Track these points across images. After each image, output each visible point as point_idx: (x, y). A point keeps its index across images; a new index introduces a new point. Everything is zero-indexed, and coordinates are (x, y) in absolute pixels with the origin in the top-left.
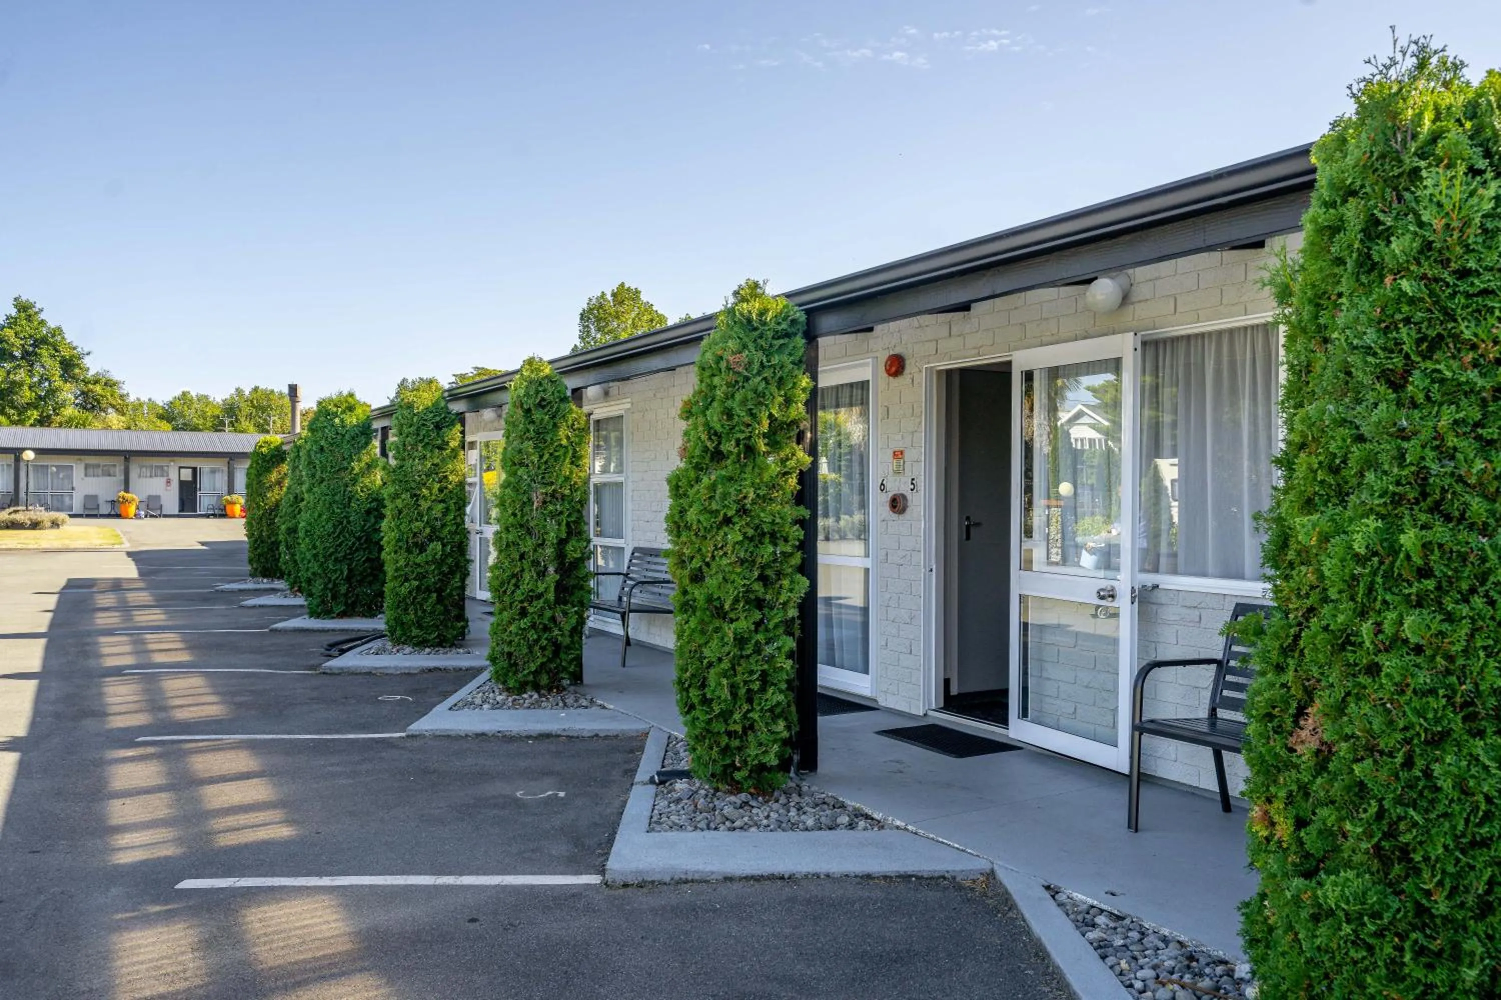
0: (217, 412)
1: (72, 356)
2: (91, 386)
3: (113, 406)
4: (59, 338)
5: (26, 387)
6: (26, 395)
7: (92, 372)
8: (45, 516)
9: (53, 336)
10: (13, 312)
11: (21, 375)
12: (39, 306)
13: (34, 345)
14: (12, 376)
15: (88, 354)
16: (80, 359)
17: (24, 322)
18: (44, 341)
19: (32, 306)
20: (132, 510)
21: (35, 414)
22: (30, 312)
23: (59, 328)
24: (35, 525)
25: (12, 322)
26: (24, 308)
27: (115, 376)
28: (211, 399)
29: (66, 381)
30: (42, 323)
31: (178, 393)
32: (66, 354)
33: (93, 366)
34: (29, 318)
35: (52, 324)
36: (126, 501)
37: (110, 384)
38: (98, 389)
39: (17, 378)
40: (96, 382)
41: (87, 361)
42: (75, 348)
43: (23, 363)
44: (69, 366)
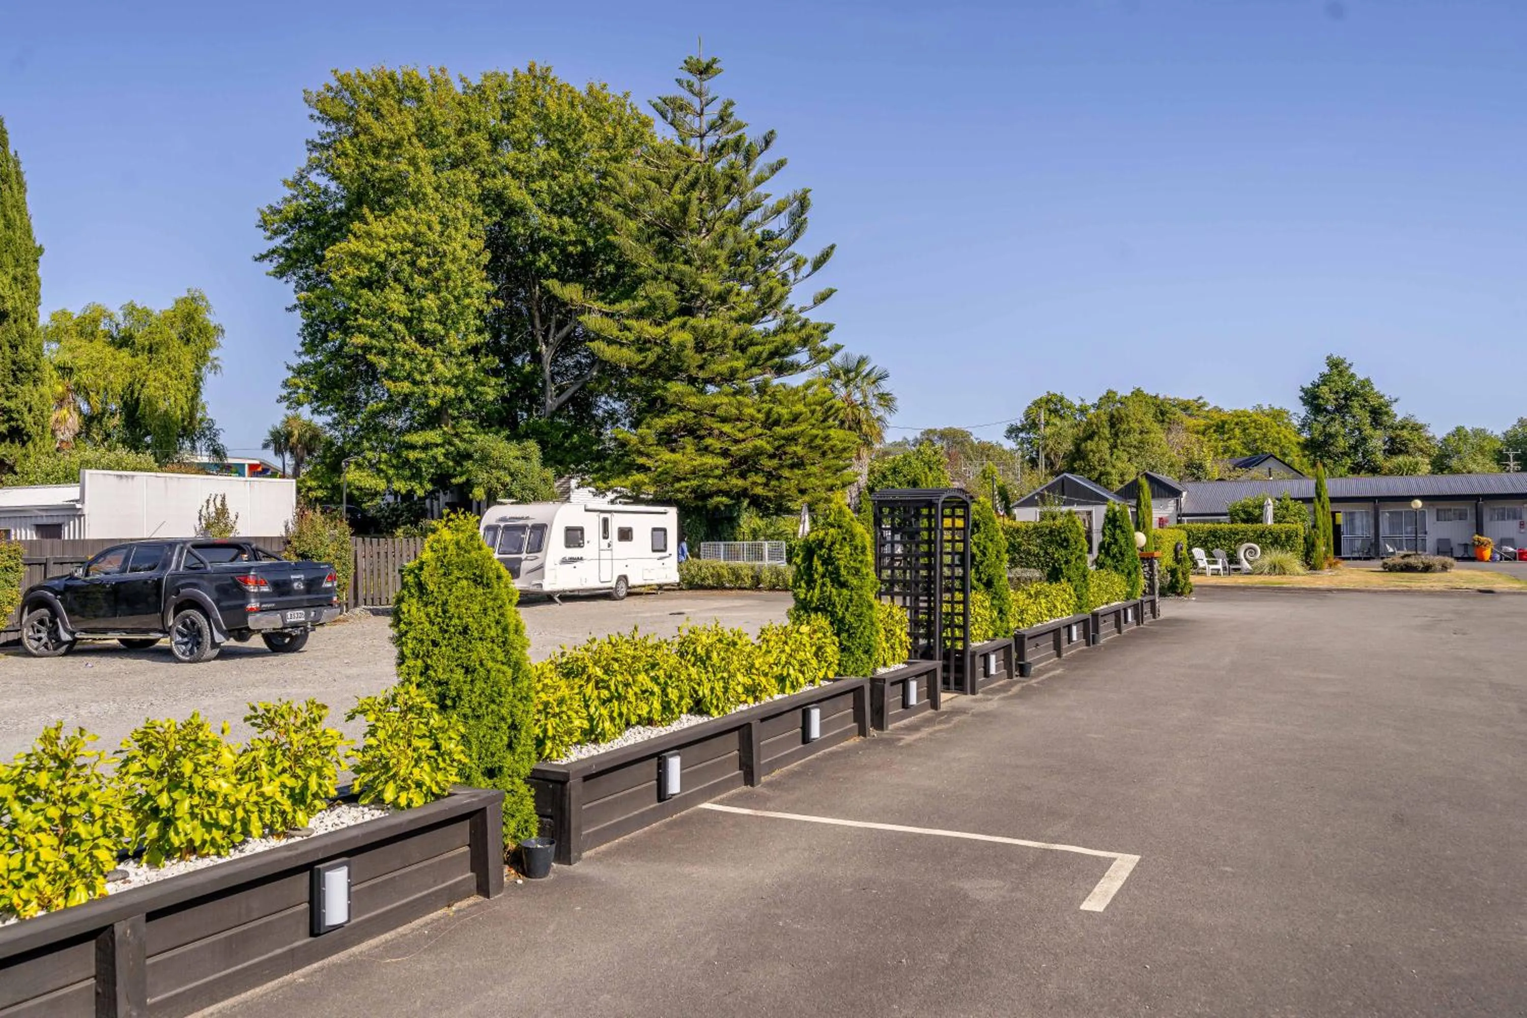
0: (1498, 445)
1: (1381, 404)
2: (1398, 432)
3: (1421, 450)
4: (1367, 389)
5: (1340, 438)
6: (1342, 444)
7: (1399, 418)
8: (1437, 560)
9: (1363, 387)
10: (1326, 370)
11: (1335, 427)
12: (1348, 361)
13: (1345, 398)
14: (1328, 429)
15: (1396, 401)
16: (1387, 406)
17: (1336, 378)
18: (1355, 394)
19: (1343, 362)
20: (1487, 553)
21: (1348, 462)
22: (1340, 368)
23: (1368, 380)
24: (1427, 569)
25: (1325, 380)
26: (1335, 365)
27: (1421, 420)
28: (1489, 432)
29: (1375, 429)
30: (1353, 376)
31: (1451, 429)
32: (1374, 403)
33: (1399, 412)
34: (1340, 373)
35: (1361, 376)
36: (1481, 544)
37: (1416, 428)
38: (1405, 433)
39: (1333, 430)
40: (1403, 427)
41: (1394, 408)
42: (1382, 397)
43: (1337, 416)
44: (1377, 414)
